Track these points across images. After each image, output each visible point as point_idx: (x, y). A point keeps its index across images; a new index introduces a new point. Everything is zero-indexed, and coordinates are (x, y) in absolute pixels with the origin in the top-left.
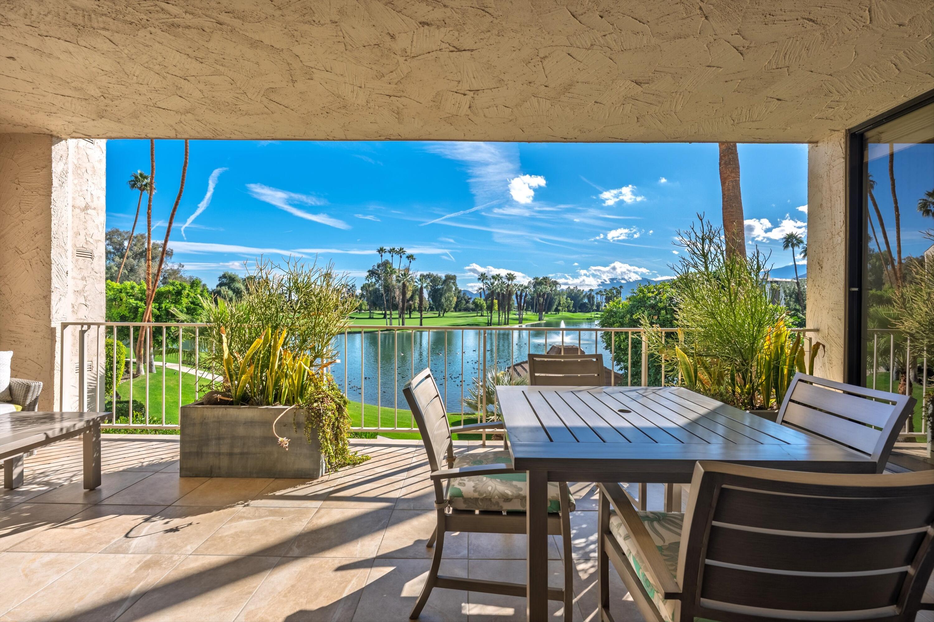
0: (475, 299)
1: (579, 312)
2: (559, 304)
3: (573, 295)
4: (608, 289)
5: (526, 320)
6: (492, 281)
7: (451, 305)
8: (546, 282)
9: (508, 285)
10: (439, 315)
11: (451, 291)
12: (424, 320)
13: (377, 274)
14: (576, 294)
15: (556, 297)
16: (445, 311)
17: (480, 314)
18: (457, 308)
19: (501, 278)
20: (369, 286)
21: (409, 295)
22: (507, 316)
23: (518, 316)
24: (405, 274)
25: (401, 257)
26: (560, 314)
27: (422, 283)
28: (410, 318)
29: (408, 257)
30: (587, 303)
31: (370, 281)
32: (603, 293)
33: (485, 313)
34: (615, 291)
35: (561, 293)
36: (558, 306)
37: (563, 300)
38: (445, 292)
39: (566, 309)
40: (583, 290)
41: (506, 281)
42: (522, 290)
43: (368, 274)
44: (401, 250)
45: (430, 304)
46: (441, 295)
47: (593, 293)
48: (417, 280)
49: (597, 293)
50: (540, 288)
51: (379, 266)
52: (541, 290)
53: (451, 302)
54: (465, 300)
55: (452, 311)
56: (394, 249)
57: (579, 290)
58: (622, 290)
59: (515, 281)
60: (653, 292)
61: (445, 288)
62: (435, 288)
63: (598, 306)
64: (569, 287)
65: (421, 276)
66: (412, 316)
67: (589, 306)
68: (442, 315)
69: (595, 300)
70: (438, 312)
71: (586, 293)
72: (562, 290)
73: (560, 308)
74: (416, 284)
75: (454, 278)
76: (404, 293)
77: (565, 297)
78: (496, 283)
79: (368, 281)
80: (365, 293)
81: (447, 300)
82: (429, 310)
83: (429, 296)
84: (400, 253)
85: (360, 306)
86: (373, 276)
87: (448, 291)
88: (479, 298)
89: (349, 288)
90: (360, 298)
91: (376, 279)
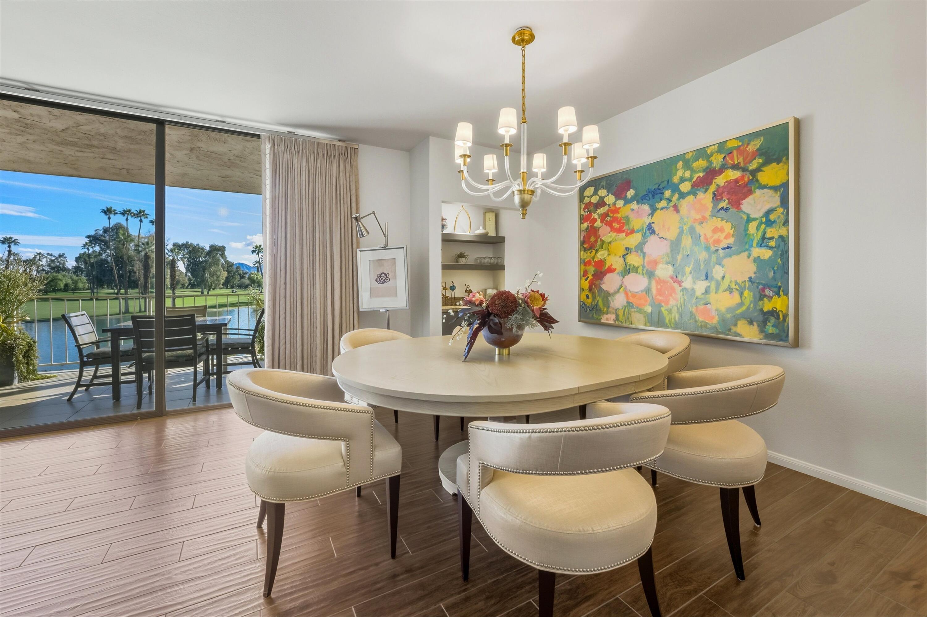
0: (252, 274)
7: (219, 281)
10: (202, 293)
11: (218, 264)
13: (102, 241)
16: (210, 288)
18: (227, 284)
20: (89, 256)
25: (141, 221)
27: (176, 254)
29: (152, 222)
31: (91, 250)
38: (210, 266)
43: (87, 240)
44: (140, 212)
45: (190, 280)
46: (204, 269)
48: (168, 251)
51: (105, 231)
53: (218, 277)
54: (239, 274)
55: (221, 288)
56: (129, 211)
61: (210, 260)
62: (195, 261)
65: (173, 245)
68: (206, 293)
70: (200, 290)
74: (166, 255)
75: (222, 249)
76: (147, 267)
79: (88, 249)
80: (83, 266)
81: (213, 275)
82: (189, 287)
83: (187, 270)
84: (140, 217)
85: (73, 283)
86: (96, 243)
87: (214, 264)
88: (256, 273)
89: (53, 258)
90: (74, 273)
91: (101, 248)
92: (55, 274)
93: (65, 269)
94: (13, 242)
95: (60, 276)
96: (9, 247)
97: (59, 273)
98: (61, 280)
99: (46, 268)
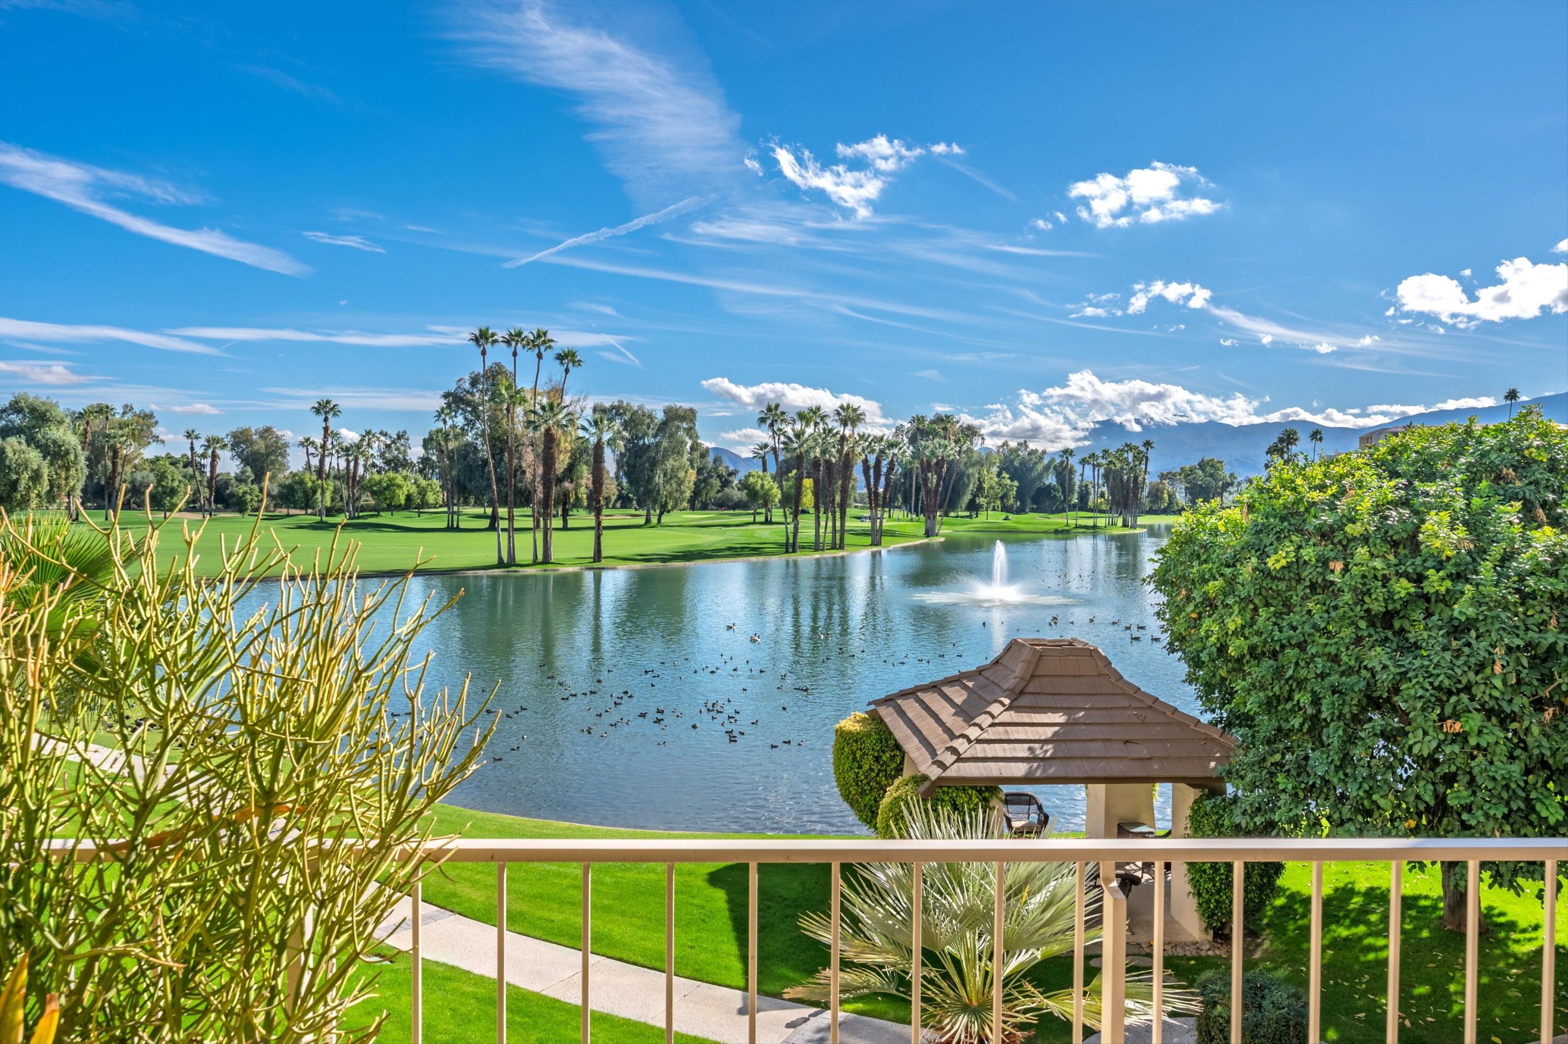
0: (750, 475)
1: (1033, 510)
2: (980, 488)
3: (1016, 463)
4: (1112, 450)
5: (892, 534)
6: (798, 425)
7: (682, 493)
8: (945, 429)
9: (843, 439)
10: (648, 521)
11: (680, 453)
12: (606, 536)
13: (468, 403)
14: (1023, 463)
15: (971, 471)
16: (664, 509)
17: (761, 518)
18: (698, 501)
19: (823, 418)
20: (446, 436)
21: (562, 462)
22: (838, 524)
23: (867, 524)
24: (551, 407)
25: (540, 356)
26: (982, 516)
27: (601, 431)
28: (565, 528)
29: (561, 357)
30: (1054, 488)
31: (449, 422)
32: (1101, 461)
33: (777, 514)
34: (1130, 456)
35: (984, 460)
36: (975, 496)
37: (991, 478)
38: (665, 457)
39: (999, 503)
40: (1044, 452)
41: (839, 428)
42: (882, 452)
43: (442, 402)
44: (539, 336)
45: (622, 489)
46: (654, 464)
47: (1073, 461)
48: (586, 425)
49: (1083, 462)
50: (929, 445)
51: (474, 382)
52: (933, 453)
53: (680, 483)
54: (720, 477)
55: (684, 510)
56: (519, 334)
57: (1033, 452)
58: (1151, 454)
59: (861, 429)
60: (1322, 488)
61: (665, 444)
62: (636, 445)
63: (1084, 496)
64: (1005, 444)
65: (595, 410)
66: (571, 523)
67: (1059, 495)
68: (654, 520)
69: (1077, 479)
70: (643, 513)
71: (1052, 461)
72: (989, 452)
73: (981, 500)
74: (581, 433)
75: (689, 416)
76: (548, 460)
77: (995, 470)
78: (810, 430)
79: (445, 422)
80: (434, 458)
81: (671, 478)
82: (618, 505)
83: (619, 467)
84: (538, 346)
85: (419, 493)
86: (458, 408)
87: (673, 453)
88: (761, 473)
89: (389, 442)
90: (421, 471)
91: (466, 419)
92: (391, 474)
93: (405, 464)
94: (331, 409)
95: (399, 480)
96: (326, 420)
97: (397, 471)
98: (400, 487)
99: (379, 462)
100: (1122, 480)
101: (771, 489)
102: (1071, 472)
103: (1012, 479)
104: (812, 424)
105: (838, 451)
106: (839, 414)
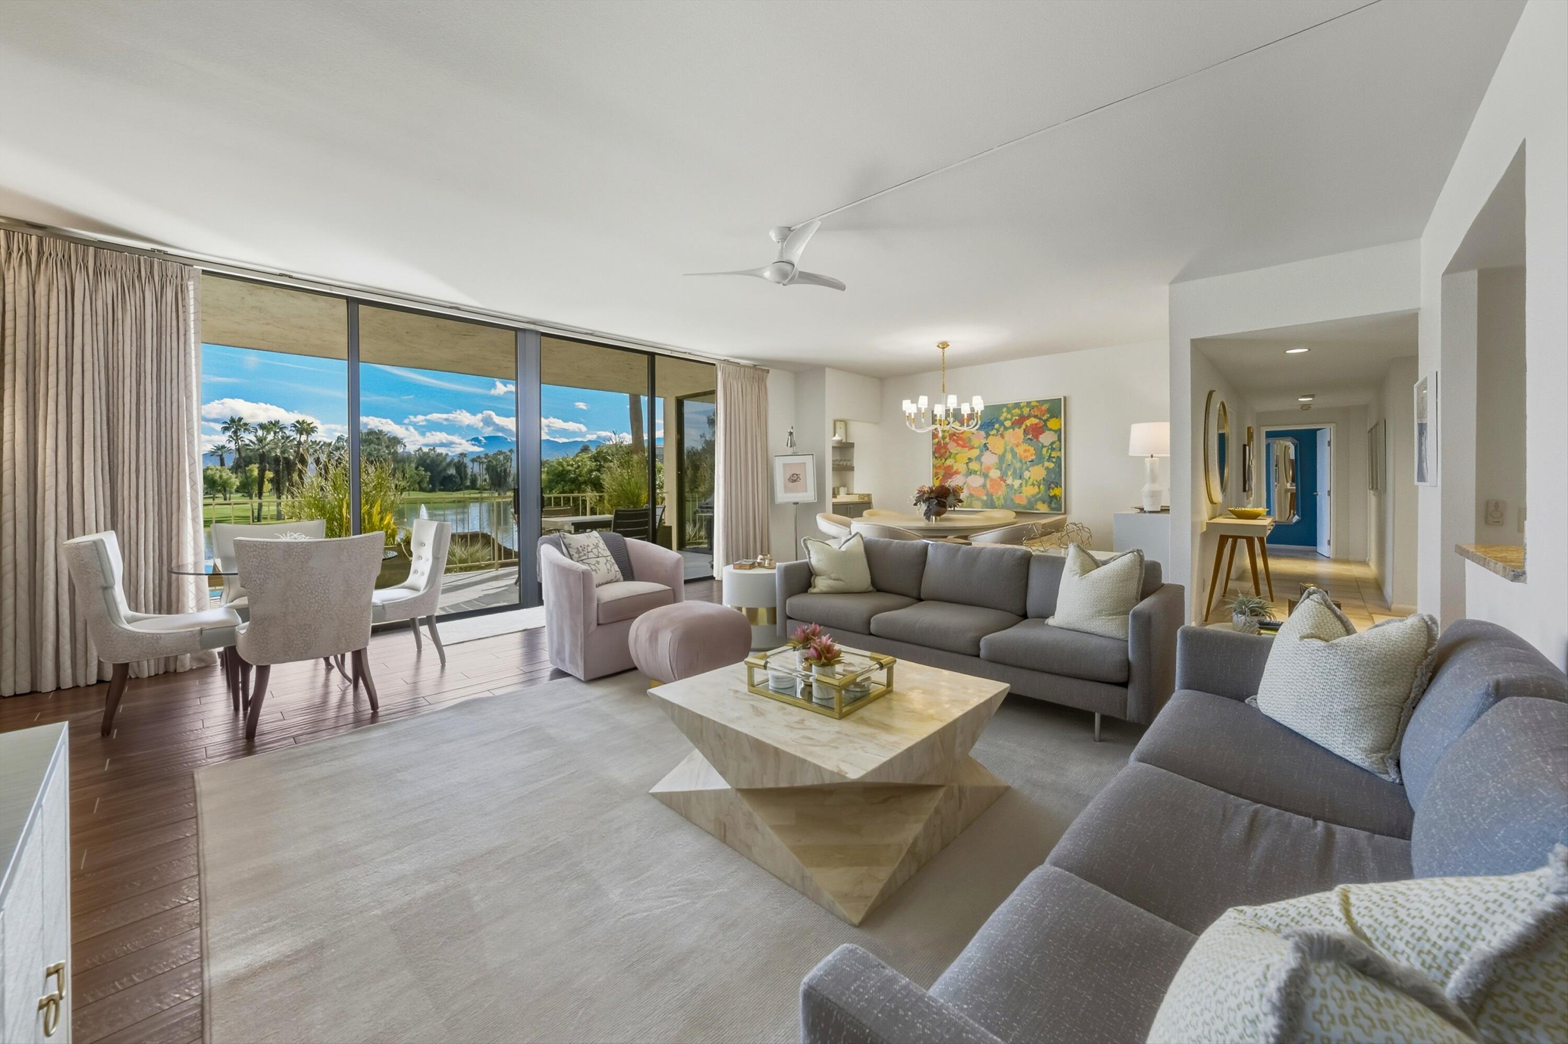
0: (209, 468)
1: (440, 490)
2: (403, 477)
3: (428, 462)
6: (260, 433)
8: (378, 439)
9: (299, 443)
14: (433, 461)
19: (281, 429)
26: (405, 494)
30: (454, 476)
32: (483, 460)
33: (238, 495)
34: (501, 458)
35: (406, 458)
36: (400, 481)
37: (410, 470)
39: (417, 486)
40: (447, 455)
41: (294, 435)
42: (330, 453)
47: (467, 460)
49: (473, 461)
57: (440, 455)
59: (314, 437)
63: (474, 481)
64: (420, 449)
67: (458, 480)
69: (469, 471)
71: (452, 460)
72: (409, 454)
77: (413, 465)
78: (270, 437)
100: (497, 471)
101: (230, 478)
102: (465, 467)
103: (426, 471)
104: (272, 433)
105: (295, 451)
106: (295, 426)
